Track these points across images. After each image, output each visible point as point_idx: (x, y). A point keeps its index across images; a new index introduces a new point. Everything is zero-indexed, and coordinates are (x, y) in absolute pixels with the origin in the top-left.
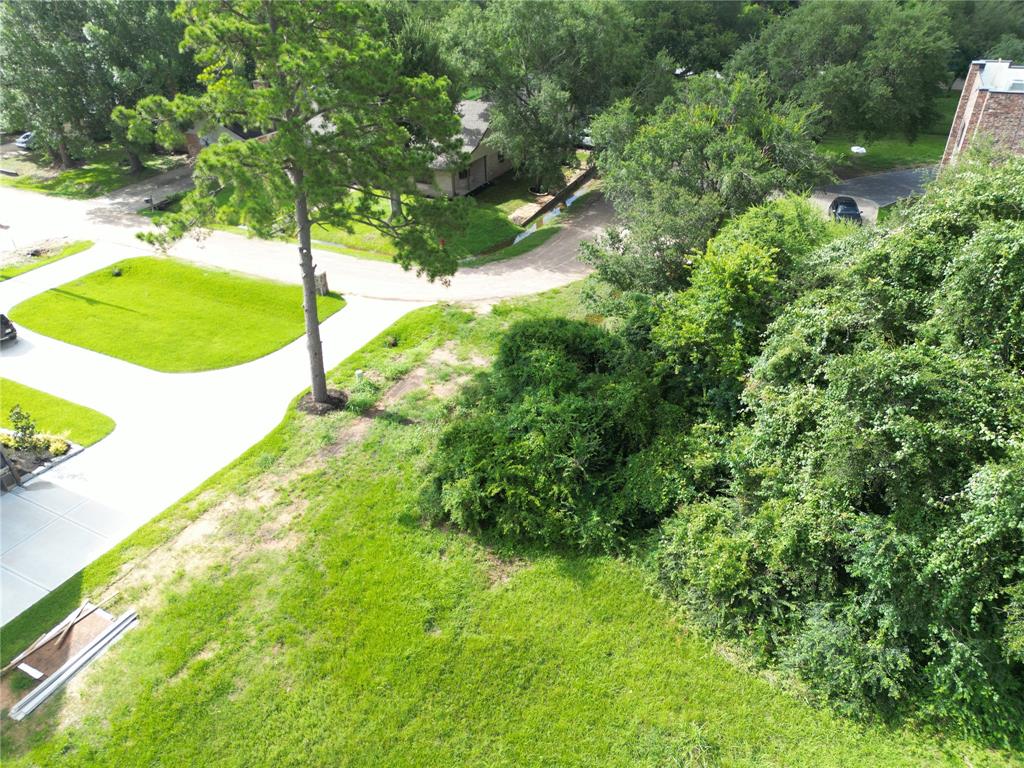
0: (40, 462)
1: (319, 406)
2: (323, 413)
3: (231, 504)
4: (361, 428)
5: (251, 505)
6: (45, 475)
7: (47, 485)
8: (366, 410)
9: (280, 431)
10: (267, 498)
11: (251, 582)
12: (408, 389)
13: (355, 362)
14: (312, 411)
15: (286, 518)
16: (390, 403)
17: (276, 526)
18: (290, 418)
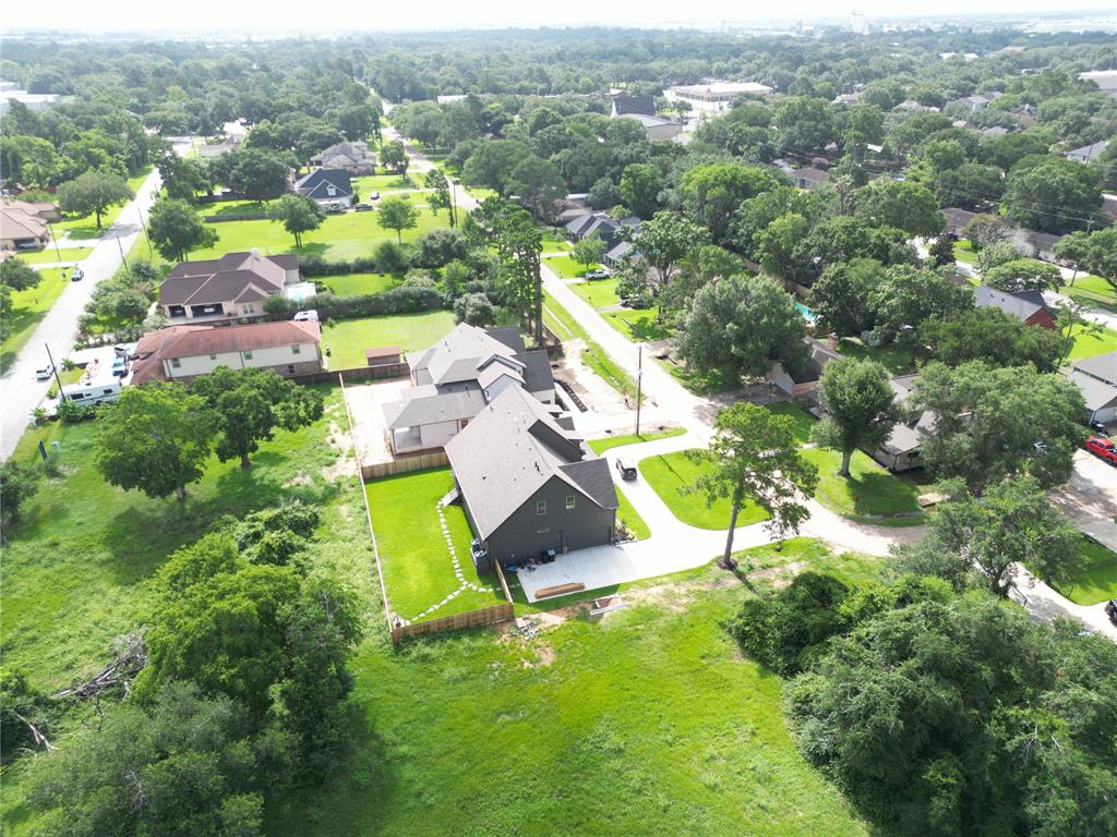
0: (623, 539)
1: (724, 564)
2: (724, 568)
3: (670, 586)
4: (733, 582)
5: (676, 590)
6: (623, 545)
7: (622, 549)
8: (740, 576)
9: (702, 567)
10: (683, 591)
11: (662, 615)
12: (765, 575)
13: (753, 552)
14: (720, 565)
15: (684, 601)
16: (752, 578)
17: (680, 602)
18: (710, 564)
